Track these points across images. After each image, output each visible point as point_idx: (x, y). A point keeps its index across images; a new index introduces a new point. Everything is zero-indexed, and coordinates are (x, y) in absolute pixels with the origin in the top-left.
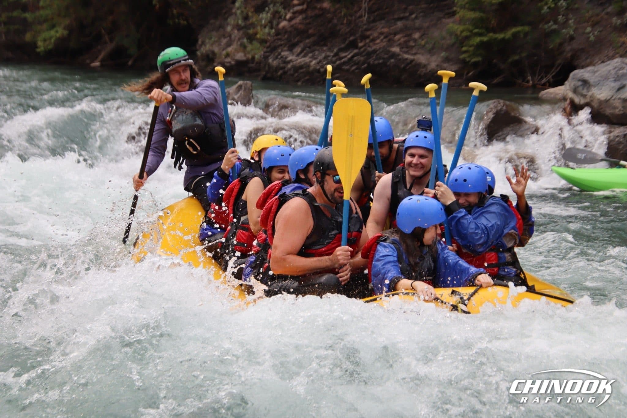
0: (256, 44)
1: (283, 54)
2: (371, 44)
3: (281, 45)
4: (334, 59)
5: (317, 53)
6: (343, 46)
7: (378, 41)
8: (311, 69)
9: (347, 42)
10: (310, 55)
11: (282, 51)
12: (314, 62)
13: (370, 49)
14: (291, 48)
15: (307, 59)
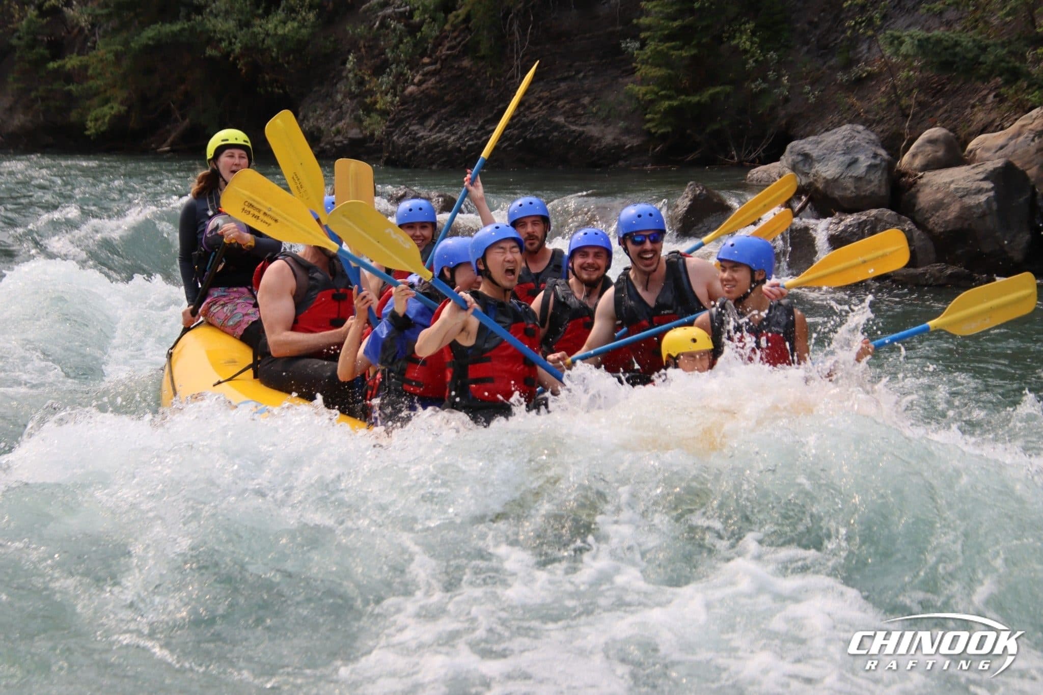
0: (376, 117)
1: (411, 128)
2: (527, 113)
3: (409, 117)
4: (479, 133)
5: (456, 126)
6: (490, 116)
7: (536, 109)
8: (450, 146)
9: (495, 111)
10: (448, 129)
11: (410, 125)
12: (452, 138)
13: (525, 120)
14: (422, 121)
15: (443, 135)
